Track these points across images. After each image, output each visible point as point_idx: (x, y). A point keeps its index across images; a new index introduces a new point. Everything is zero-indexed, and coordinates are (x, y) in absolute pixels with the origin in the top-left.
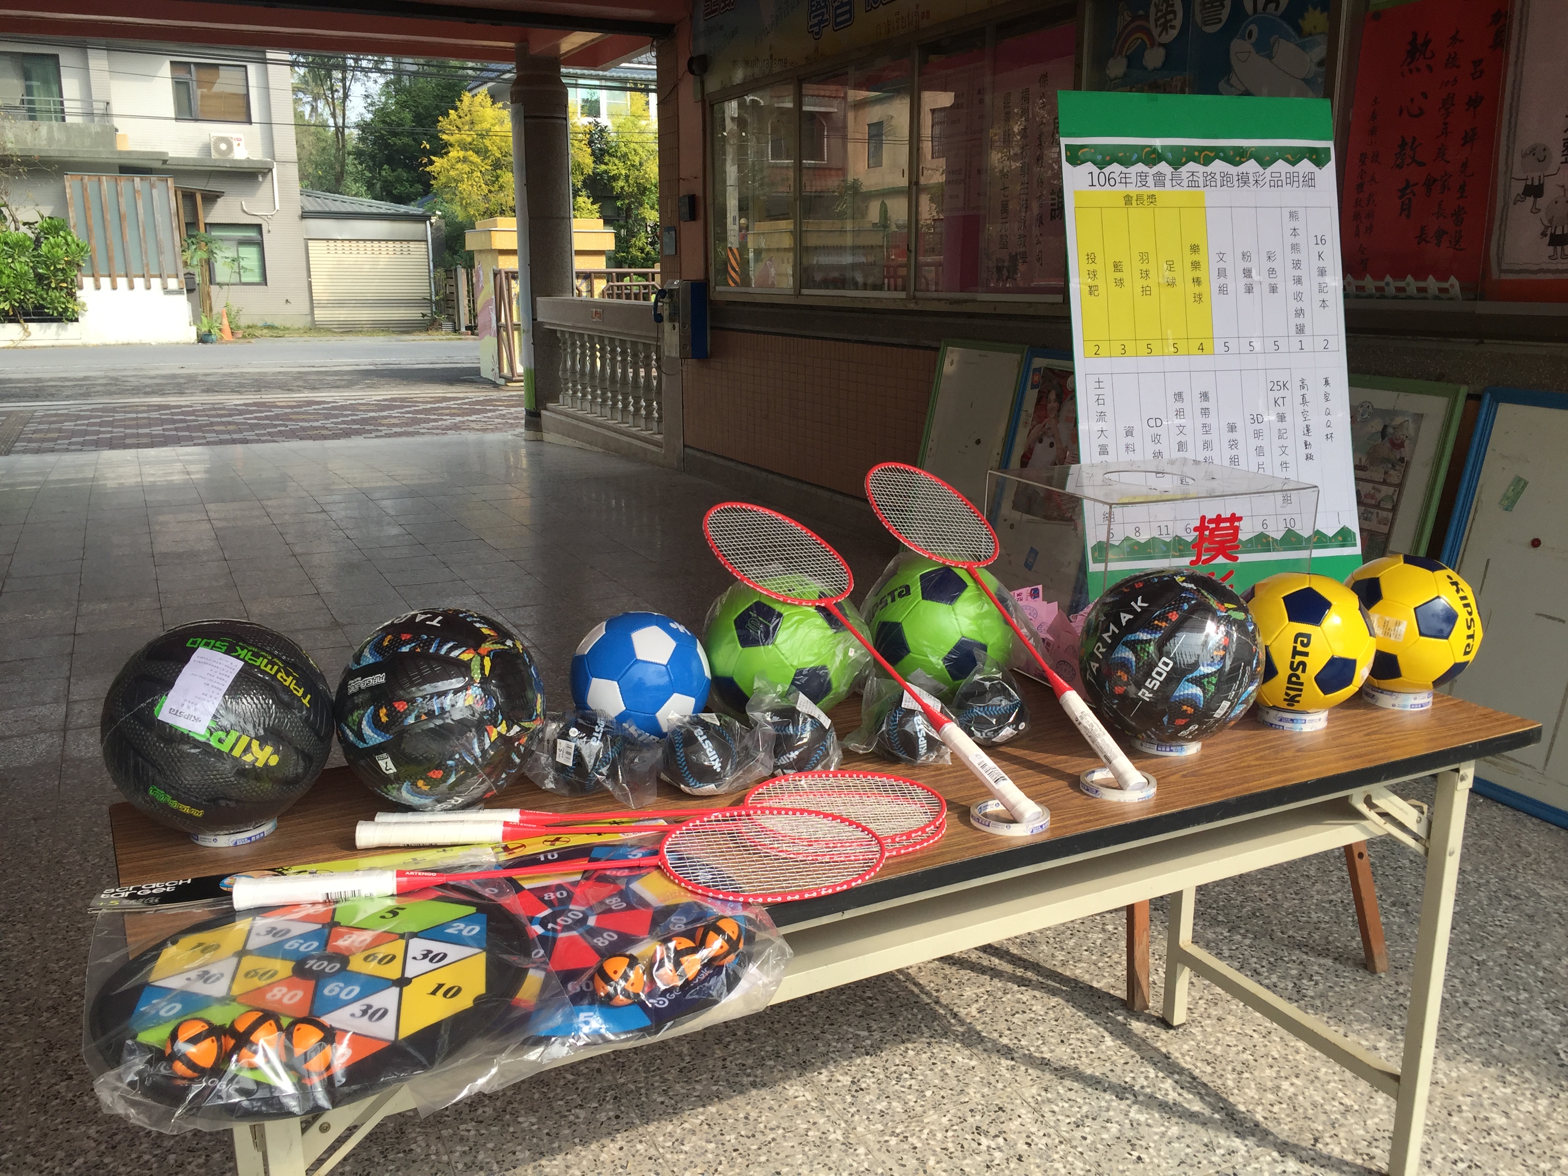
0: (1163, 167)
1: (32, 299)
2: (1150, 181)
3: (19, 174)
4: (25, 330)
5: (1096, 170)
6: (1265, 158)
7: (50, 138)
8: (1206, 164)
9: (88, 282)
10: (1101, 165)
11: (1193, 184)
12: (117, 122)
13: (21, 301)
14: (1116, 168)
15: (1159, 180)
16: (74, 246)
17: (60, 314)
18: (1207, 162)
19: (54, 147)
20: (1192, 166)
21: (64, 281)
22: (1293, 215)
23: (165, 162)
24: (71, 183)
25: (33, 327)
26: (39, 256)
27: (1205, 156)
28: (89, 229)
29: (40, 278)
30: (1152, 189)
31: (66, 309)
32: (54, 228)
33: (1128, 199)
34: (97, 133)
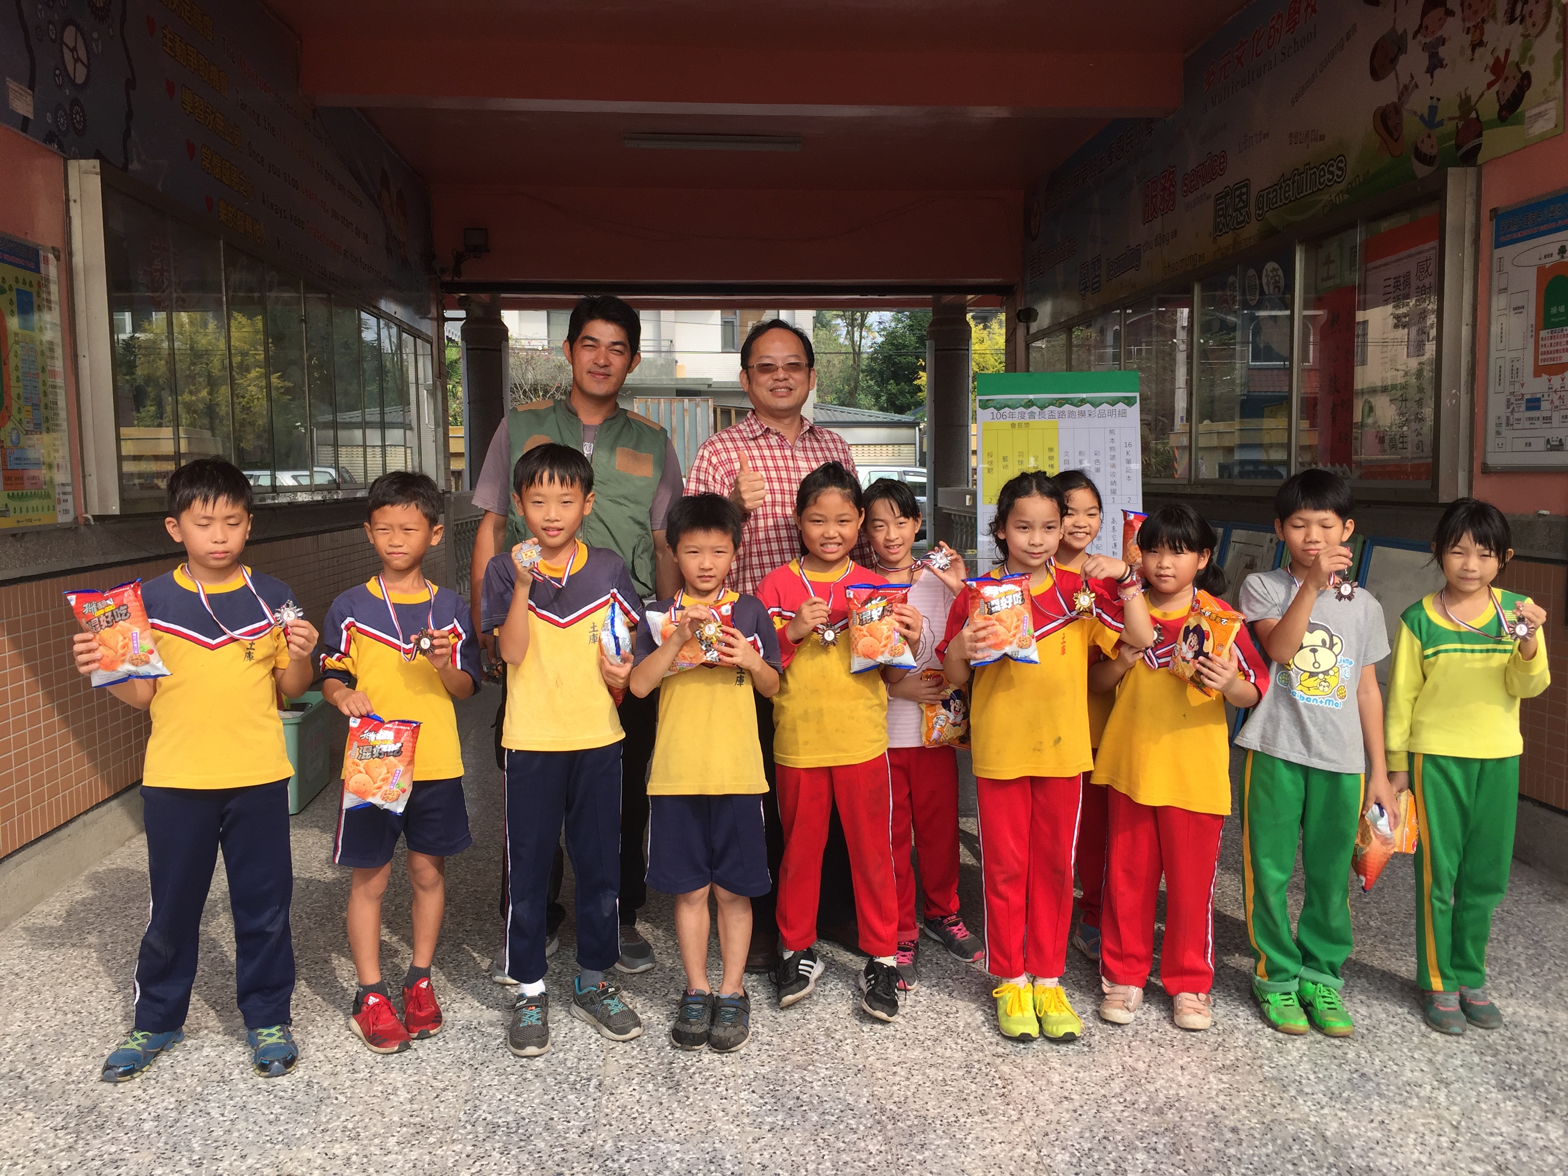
0: (1035, 409)
2: (1027, 416)
5: (995, 411)
6: (1095, 404)
8: (1060, 406)
10: (998, 409)
11: (1052, 417)
12: (678, 357)
14: (1007, 410)
15: (1032, 416)
18: (1061, 406)
20: (1051, 408)
22: (1111, 432)
23: (709, 386)
24: (638, 403)
27: (1060, 403)
30: (1028, 421)
33: (1013, 425)
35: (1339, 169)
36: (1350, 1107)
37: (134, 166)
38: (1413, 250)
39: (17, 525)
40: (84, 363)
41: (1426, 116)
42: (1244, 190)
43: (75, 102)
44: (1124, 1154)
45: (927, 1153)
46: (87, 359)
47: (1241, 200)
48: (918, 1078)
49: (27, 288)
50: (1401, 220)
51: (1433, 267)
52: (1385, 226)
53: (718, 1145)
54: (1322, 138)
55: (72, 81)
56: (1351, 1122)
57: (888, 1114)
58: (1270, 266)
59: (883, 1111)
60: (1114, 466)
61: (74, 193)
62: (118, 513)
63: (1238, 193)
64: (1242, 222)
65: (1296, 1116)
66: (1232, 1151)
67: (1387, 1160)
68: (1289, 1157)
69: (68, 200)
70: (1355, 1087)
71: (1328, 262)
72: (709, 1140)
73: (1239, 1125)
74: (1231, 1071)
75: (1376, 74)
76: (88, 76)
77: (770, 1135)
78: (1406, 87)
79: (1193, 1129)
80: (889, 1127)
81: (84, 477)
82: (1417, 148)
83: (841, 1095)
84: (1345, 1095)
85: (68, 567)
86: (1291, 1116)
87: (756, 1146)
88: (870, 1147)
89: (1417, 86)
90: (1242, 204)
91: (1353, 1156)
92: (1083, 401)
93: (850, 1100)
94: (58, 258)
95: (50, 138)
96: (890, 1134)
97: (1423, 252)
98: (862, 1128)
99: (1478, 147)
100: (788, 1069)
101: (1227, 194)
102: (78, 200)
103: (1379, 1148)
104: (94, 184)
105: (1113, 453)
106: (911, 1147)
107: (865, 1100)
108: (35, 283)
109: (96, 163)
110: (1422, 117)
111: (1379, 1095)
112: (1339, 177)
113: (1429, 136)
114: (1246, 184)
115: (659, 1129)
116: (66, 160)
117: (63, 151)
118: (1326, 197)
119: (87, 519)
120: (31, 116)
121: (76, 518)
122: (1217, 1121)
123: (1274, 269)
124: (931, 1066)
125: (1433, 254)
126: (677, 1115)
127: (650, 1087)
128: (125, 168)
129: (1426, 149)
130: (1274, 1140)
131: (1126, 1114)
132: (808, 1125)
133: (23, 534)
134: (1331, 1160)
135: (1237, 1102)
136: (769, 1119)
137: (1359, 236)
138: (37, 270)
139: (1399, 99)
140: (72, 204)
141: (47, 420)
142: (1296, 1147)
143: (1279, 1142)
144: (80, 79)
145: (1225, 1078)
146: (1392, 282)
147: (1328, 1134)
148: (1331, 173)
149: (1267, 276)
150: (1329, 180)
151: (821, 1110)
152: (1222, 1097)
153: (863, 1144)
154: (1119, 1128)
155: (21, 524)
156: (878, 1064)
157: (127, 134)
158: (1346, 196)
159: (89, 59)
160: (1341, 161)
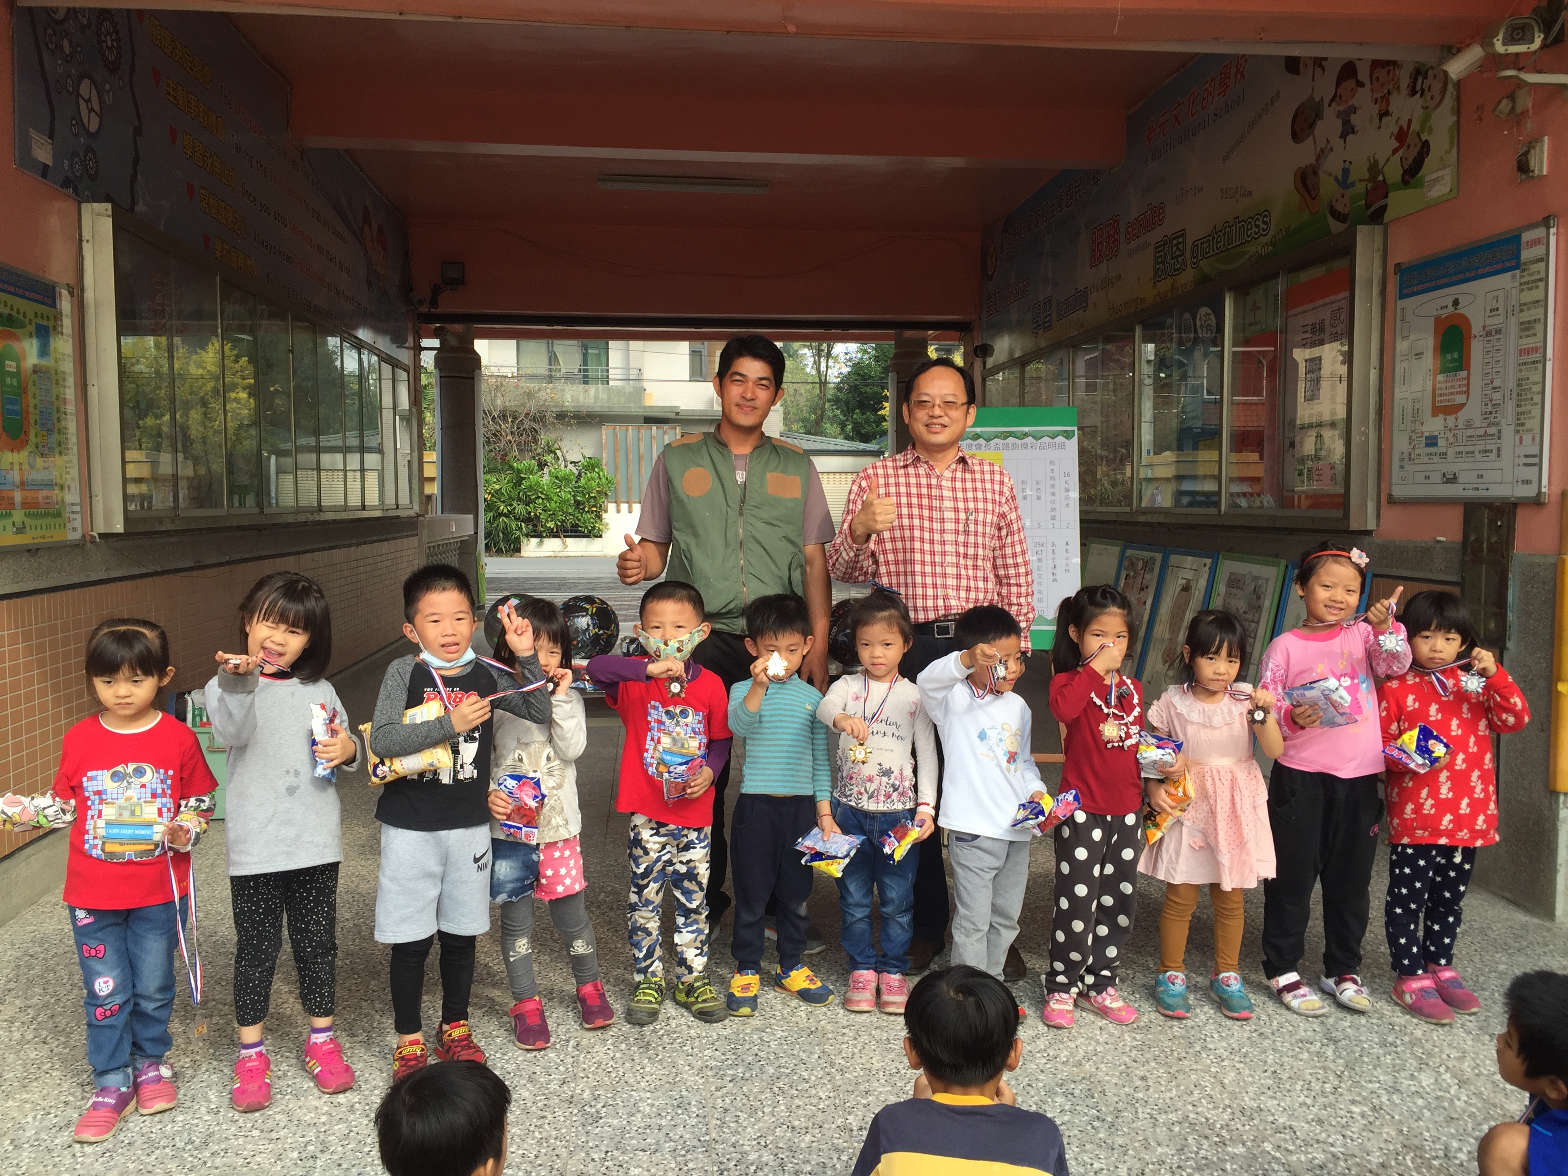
1: (571, 520)
3: (571, 425)
4: (564, 543)
6: (1037, 437)
7: (596, 397)
8: (1005, 439)
9: (612, 507)
11: (997, 448)
12: (646, 385)
13: (564, 521)
16: (604, 480)
17: (590, 532)
19: (599, 404)
21: (594, 506)
22: (1052, 462)
23: (677, 414)
24: (606, 432)
25: (569, 540)
26: (579, 487)
27: (1005, 436)
28: (616, 467)
29: (578, 503)
31: (594, 528)
32: (592, 465)
34: (630, 393)
35: (1264, 223)
36: (1248, 1060)
37: (140, 207)
38: (1327, 300)
39: (32, 542)
40: (93, 392)
41: (1340, 178)
42: (1180, 240)
43: (89, 149)
44: (1045, 1098)
45: (870, 1098)
46: (96, 388)
47: (1178, 249)
48: (865, 1038)
49: (44, 322)
50: (1317, 272)
51: (1344, 316)
52: (1304, 276)
53: (684, 1093)
54: (1250, 194)
55: (86, 130)
56: (1247, 1072)
57: (837, 1067)
58: (1204, 310)
59: (832, 1065)
60: (1053, 494)
61: (86, 233)
62: (122, 531)
63: (1175, 242)
64: (1179, 269)
65: (1199, 1067)
66: (1140, 1095)
67: (1276, 1102)
68: (1190, 1099)
69: (81, 241)
70: (1253, 1044)
71: (1255, 308)
72: (678, 1089)
73: (1148, 1075)
74: (1144, 1031)
75: (1296, 137)
76: (100, 124)
77: (731, 1085)
78: (1322, 150)
79: (1107, 1078)
80: (838, 1077)
81: (91, 497)
82: (1332, 206)
83: (795, 1052)
84: (1244, 1050)
85: (76, 580)
86: (1194, 1067)
87: (719, 1094)
88: (821, 1094)
89: (1332, 149)
90: (1178, 253)
91: (1247, 1099)
92: (1026, 435)
93: (803, 1056)
94: (71, 294)
95: (66, 183)
96: (838, 1083)
97: (1336, 301)
98: (813, 1078)
99: (1384, 208)
100: (748, 1031)
101: (1165, 243)
102: (91, 240)
103: (1270, 1093)
104: (106, 225)
105: (1053, 482)
106: (856, 1093)
107: (816, 1056)
108: (51, 317)
109: (109, 206)
110: (1336, 179)
111: (1274, 1050)
112: (1264, 230)
113: (1343, 196)
114: (1182, 234)
115: (631, 1081)
116: (80, 203)
117: (77, 194)
118: (1253, 249)
119: (93, 537)
120: (50, 164)
121: (84, 536)
122: (1129, 1071)
123: (1207, 314)
124: (876, 1028)
125: (1344, 304)
126: (647, 1069)
127: (623, 1046)
128: (132, 210)
129: (1339, 207)
130: (1178, 1086)
131: (1048, 1066)
132: (765, 1077)
133: (37, 550)
134: (1227, 1102)
135: (1148, 1056)
136: (731, 1072)
137: (1280, 285)
138: (53, 305)
139: (1317, 161)
140: (84, 244)
141: (60, 444)
142: (1196, 1092)
143: (1182, 1088)
144: (93, 128)
145: (1138, 1037)
146: (1309, 328)
147: (1226, 1081)
148: (1257, 226)
149: (1201, 320)
150: (1256, 233)
151: (777, 1064)
152: (1134, 1052)
153: (814, 1092)
154: (1041, 1077)
155: (36, 541)
156: (829, 1027)
157: (134, 179)
158: (1270, 248)
159: (101, 109)
160: (1266, 216)
